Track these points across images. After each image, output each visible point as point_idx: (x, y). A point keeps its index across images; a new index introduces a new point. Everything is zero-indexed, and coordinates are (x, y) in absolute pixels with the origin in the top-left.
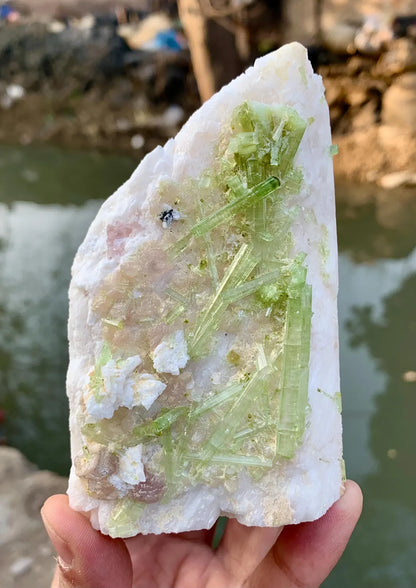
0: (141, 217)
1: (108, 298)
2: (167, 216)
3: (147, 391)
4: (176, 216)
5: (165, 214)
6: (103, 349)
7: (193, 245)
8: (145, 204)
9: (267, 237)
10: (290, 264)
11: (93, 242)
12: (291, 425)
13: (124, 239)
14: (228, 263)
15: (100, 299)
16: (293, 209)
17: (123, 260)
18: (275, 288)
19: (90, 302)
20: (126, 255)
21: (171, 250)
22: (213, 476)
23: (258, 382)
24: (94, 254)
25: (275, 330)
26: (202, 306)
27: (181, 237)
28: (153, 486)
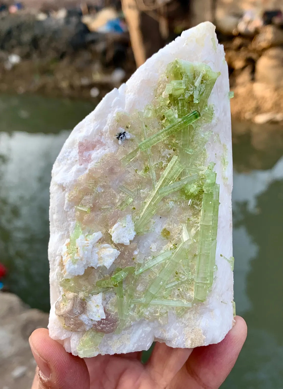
0: (103, 137)
1: (80, 191)
2: (122, 136)
3: (108, 256)
4: (128, 136)
5: (120, 134)
6: (75, 228)
7: (139, 156)
8: (106, 128)
9: (190, 151)
10: (204, 170)
11: (67, 153)
12: (205, 279)
13: (90, 152)
14: (163, 169)
15: (74, 193)
16: (207, 133)
17: (90, 166)
18: (195, 186)
19: (67, 195)
20: (92, 162)
21: (124, 159)
22: (151, 314)
23: (183, 249)
24: (69, 162)
25: (194, 215)
26: (145, 198)
27: (131, 151)
28: (110, 321)
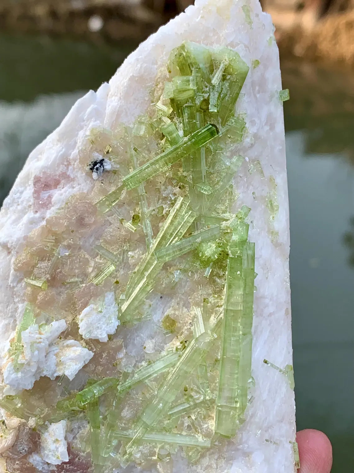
0: (70, 167)
1: (32, 255)
2: (98, 166)
3: (72, 359)
4: (108, 166)
5: (95, 163)
6: (25, 313)
7: (125, 198)
8: (75, 153)
9: (206, 190)
10: (231, 219)
11: (18, 194)
12: (231, 399)
13: (51, 191)
14: (164, 218)
15: (24, 257)
16: (234, 159)
17: (49, 214)
18: (214, 246)
19: (13, 260)
20: (52, 208)
21: (102, 203)
22: (145, 457)
23: (195, 351)
24: (19, 208)
25: (215, 293)
26: (135, 265)
27: (113, 189)
28: (77, 466)
